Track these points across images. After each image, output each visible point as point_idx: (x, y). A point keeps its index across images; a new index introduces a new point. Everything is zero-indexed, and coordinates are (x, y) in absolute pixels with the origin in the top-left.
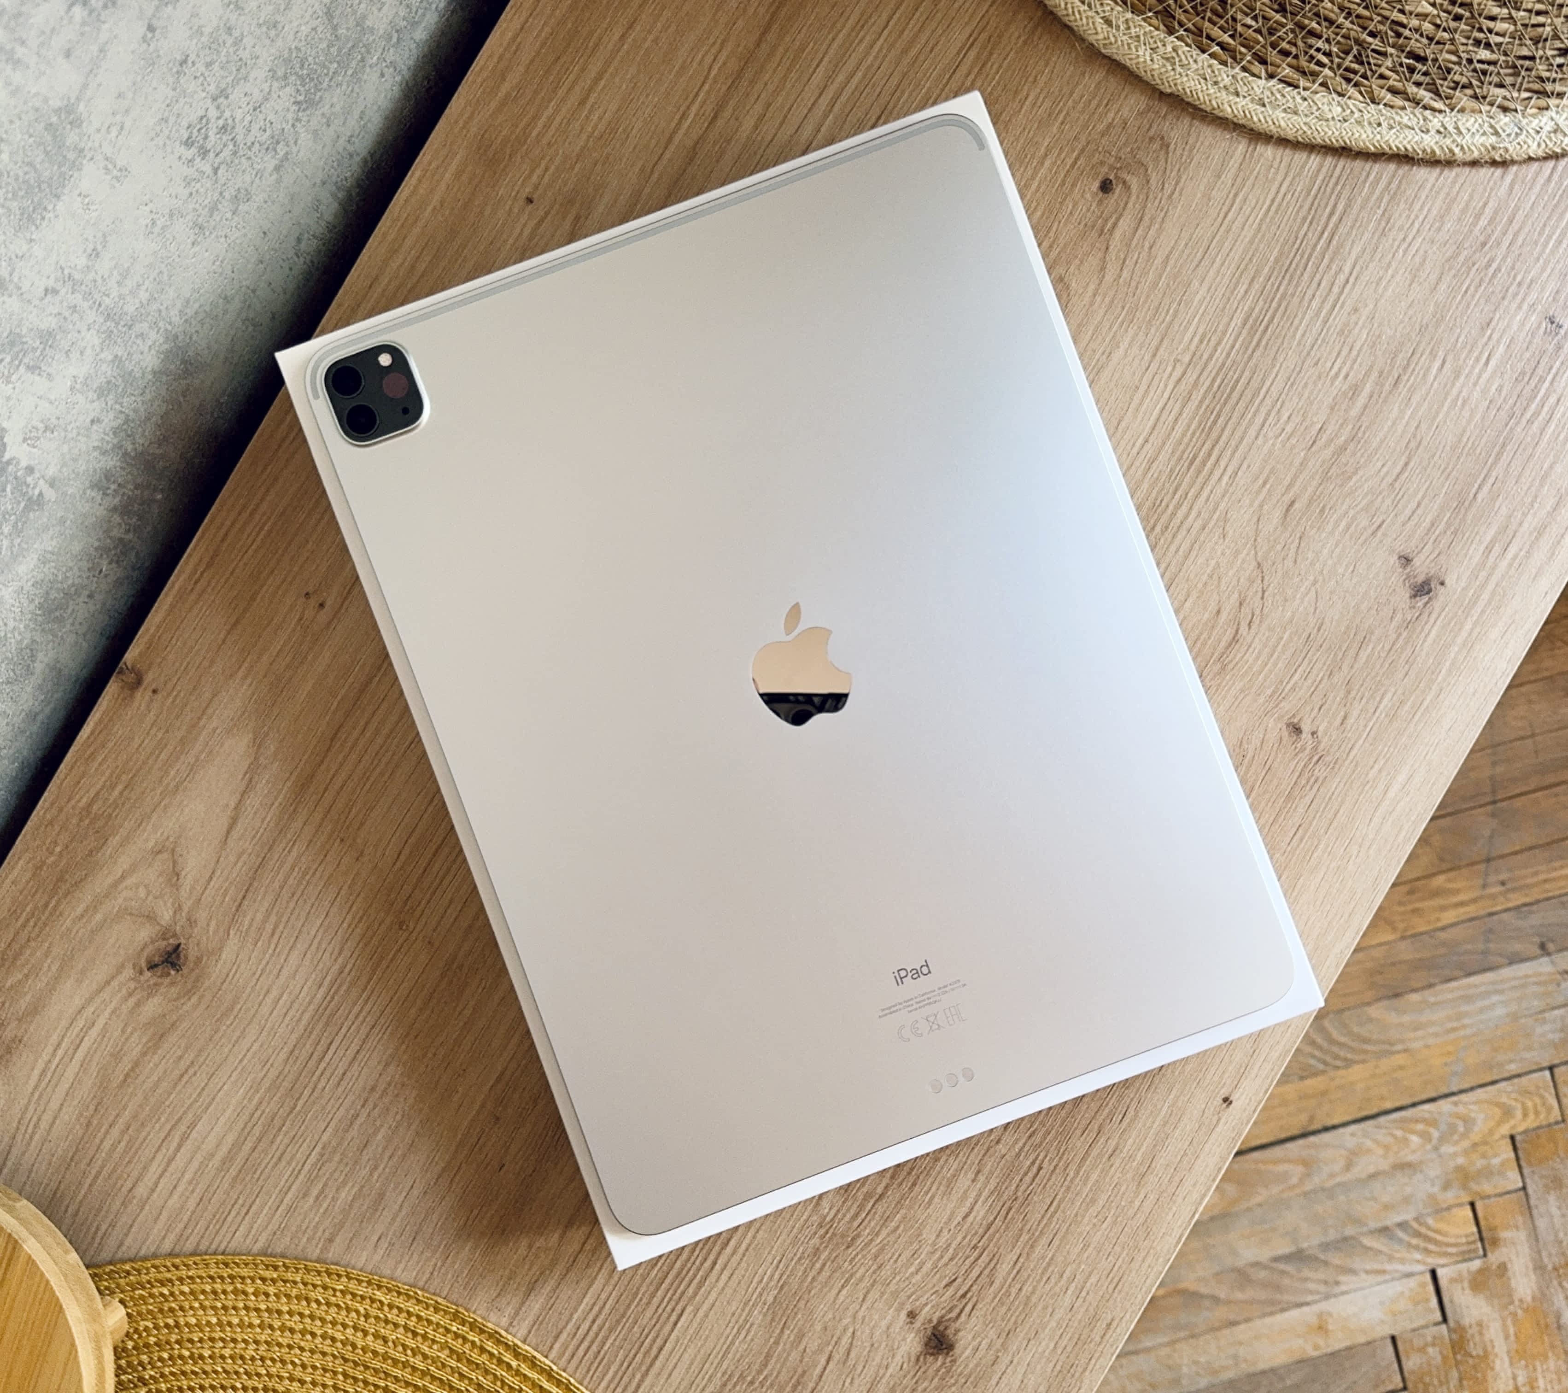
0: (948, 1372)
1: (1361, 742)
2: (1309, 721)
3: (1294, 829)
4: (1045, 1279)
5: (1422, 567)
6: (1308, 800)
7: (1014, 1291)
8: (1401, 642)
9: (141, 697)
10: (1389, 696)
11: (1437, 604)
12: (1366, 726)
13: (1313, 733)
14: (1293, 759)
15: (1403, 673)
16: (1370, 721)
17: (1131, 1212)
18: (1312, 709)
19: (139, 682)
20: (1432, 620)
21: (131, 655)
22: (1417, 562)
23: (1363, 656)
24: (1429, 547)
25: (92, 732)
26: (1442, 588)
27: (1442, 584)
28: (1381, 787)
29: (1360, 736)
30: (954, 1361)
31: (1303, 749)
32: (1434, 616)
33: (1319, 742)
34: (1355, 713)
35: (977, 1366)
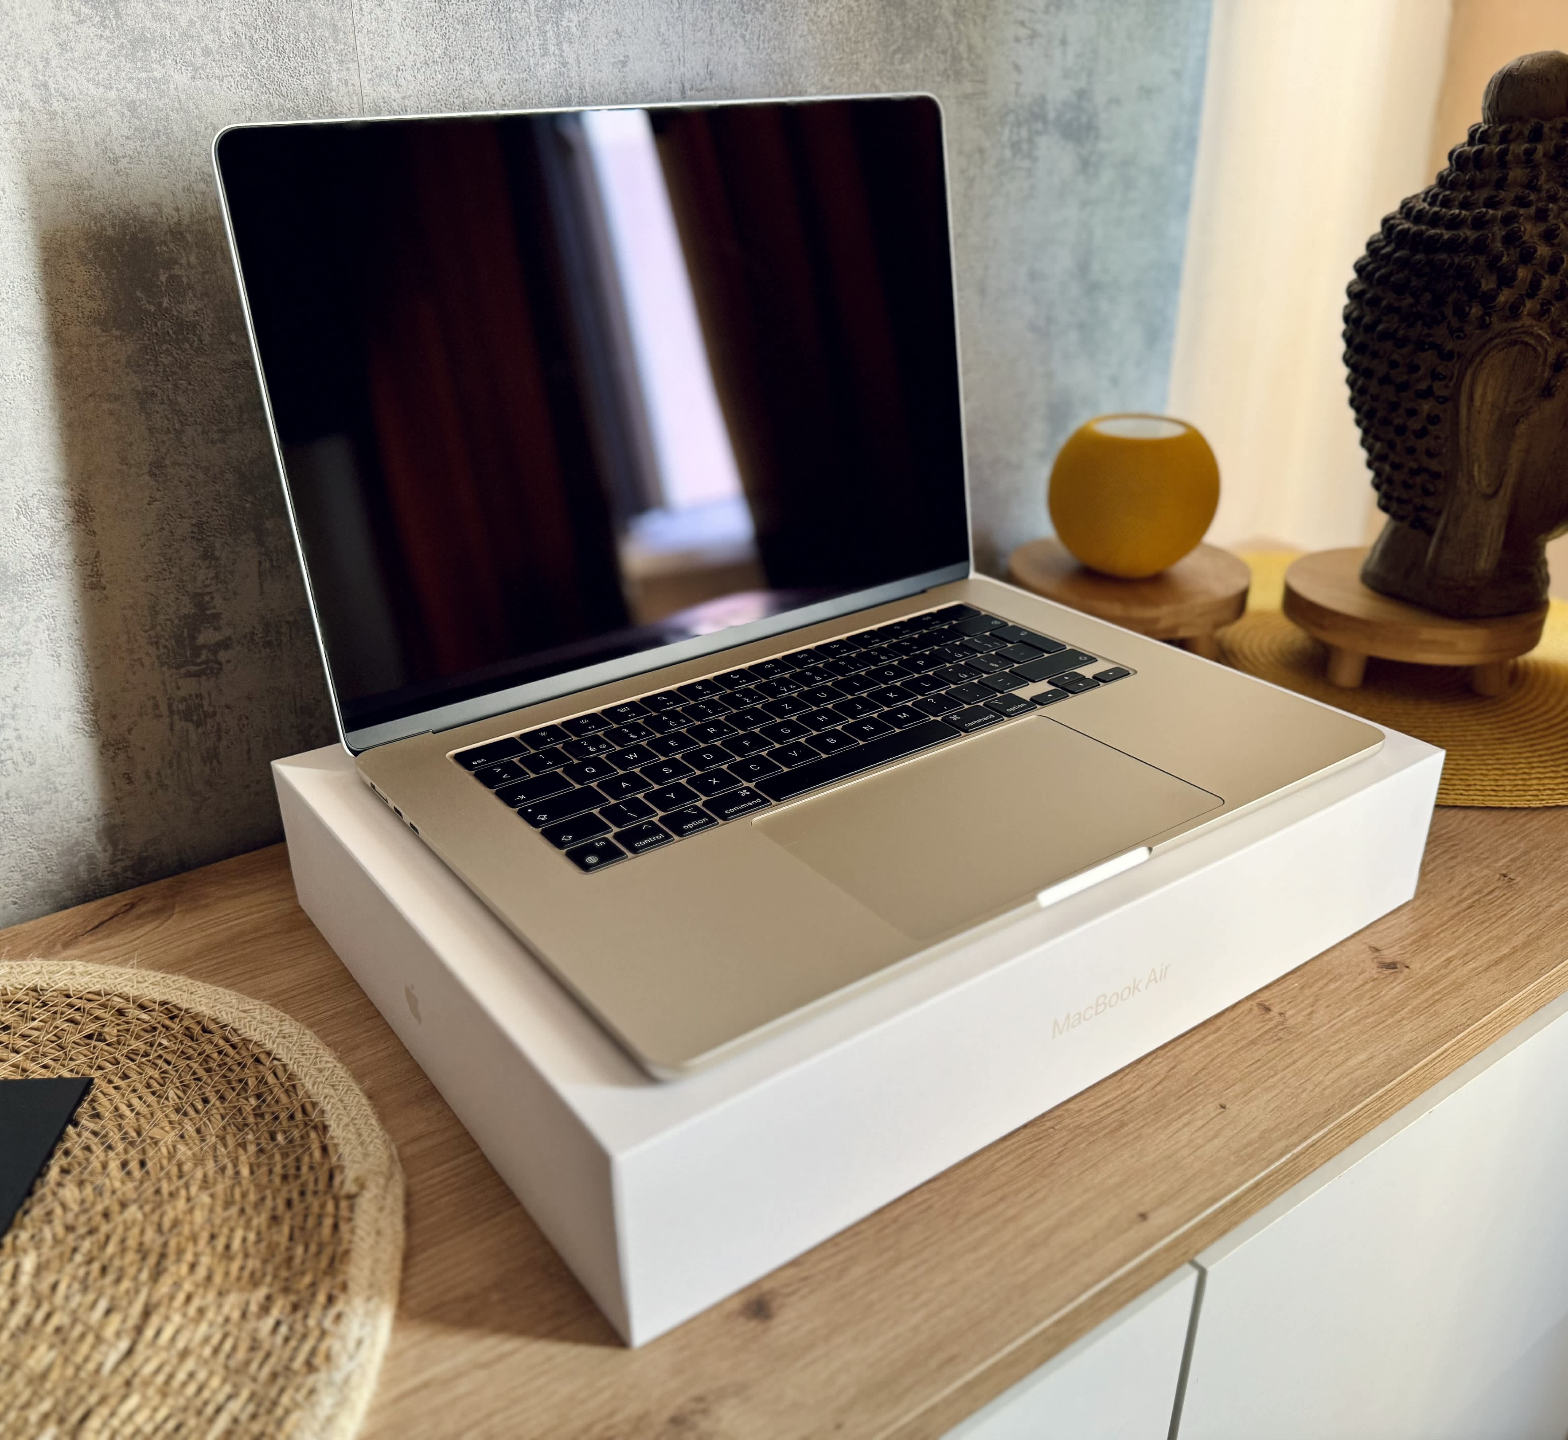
0: (755, 1337)
1: (1325, 1028)
2: (1279, 1007)
3: (1253, 1061)
4: (897, 1294)
5: (1389, 955)
6: (1269, 1048)
7: (859, 1292)
8: (1368, 987)
10: (1353, 1011)
11: (1402, 977)
12: (1330, 1021)
13: (1281, 1014)
14: (1260, 1022)
15: (1368, 1002)
16: (1334, 1019)
18: (1282, 1001)
20: (1396, 982)
22: (1385, 952)
23: (1332, 986)
26: (1407, 970)
27: (1407, 967)
28: (1341, 1058)
29: (1324, 1025)
30: (766, 1329)
31: (1271, 1020)
32: (1399, 981)
33: (1286, 1020)
34: (1321, 1012)
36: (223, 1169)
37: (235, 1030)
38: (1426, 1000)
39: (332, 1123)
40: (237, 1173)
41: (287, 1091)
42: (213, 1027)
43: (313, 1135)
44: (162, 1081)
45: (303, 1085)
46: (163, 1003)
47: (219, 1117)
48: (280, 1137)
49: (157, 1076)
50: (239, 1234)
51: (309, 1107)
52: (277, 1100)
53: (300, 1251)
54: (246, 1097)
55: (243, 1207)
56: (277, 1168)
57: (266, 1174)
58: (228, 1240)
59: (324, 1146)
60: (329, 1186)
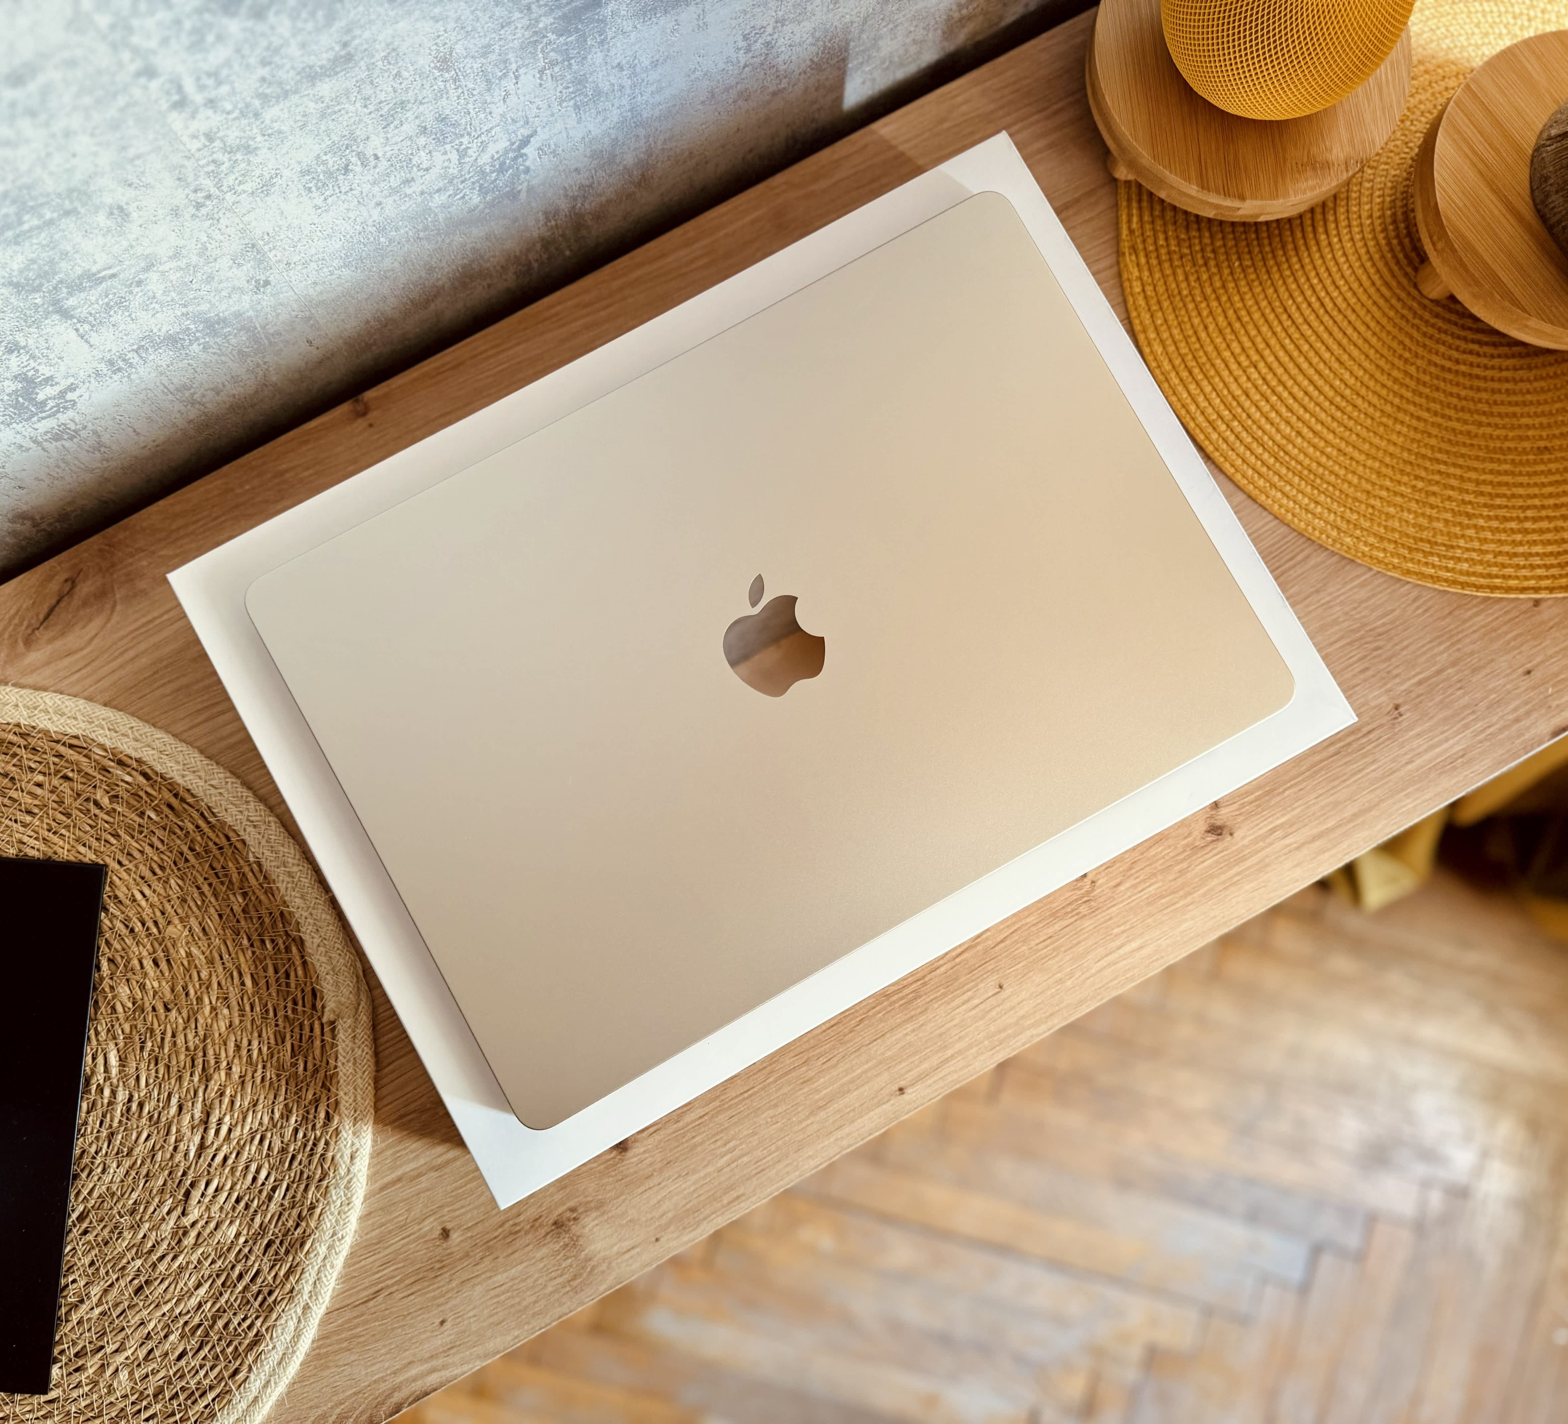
0: (613, 1165)
1: (1122, 904)
3: (1046, 938)
4: (714, 1139)
5: (1223, 816)
6: (1066, 924)
7: (689, 1135)
8: (1183, 856)
9: (361, 423)
10: (1157, 885)
11: (1220, 846)
12: (1131, 896)
13: (1093, 882)
14: (1071, 891)
15: (1174, 876)
16: (1136, 894)
17: (796, 1128)
19: (364, 414)
20: (1211, 854)
21: (370, 395)
22: (1222, 812)
24: (1236, 806)
25: (316, 427)
26: (1230, 837)
27: (1231, 834)
28: (1118, 943)
30: (622, 1160)
31: (1081, 889)
32: (1215, 851)
33: (1093, 890)
34: (1128, 885)
35: (636, 1172)
36: (232, 976)
37: (209, 808)
38: (1224, 882)
39: (307, 939)
40: (243, 983)
41: (266, 892)
42: (189, 799)
43: (295, 949)
44: (161, 864)
45: (278, 887)
47: (217, 917)
48: (269, 945)
49: (155, 858)
50: (255, 1043)
51: (286, 914)
52: (260, 902)
53: (301, 1068)
54: (234, 894)
55: (253, 1020)
56: (272, 981)
57: (265, 988)
58: (249, 1051)
59: (305, 964)
60: (314, 1007)
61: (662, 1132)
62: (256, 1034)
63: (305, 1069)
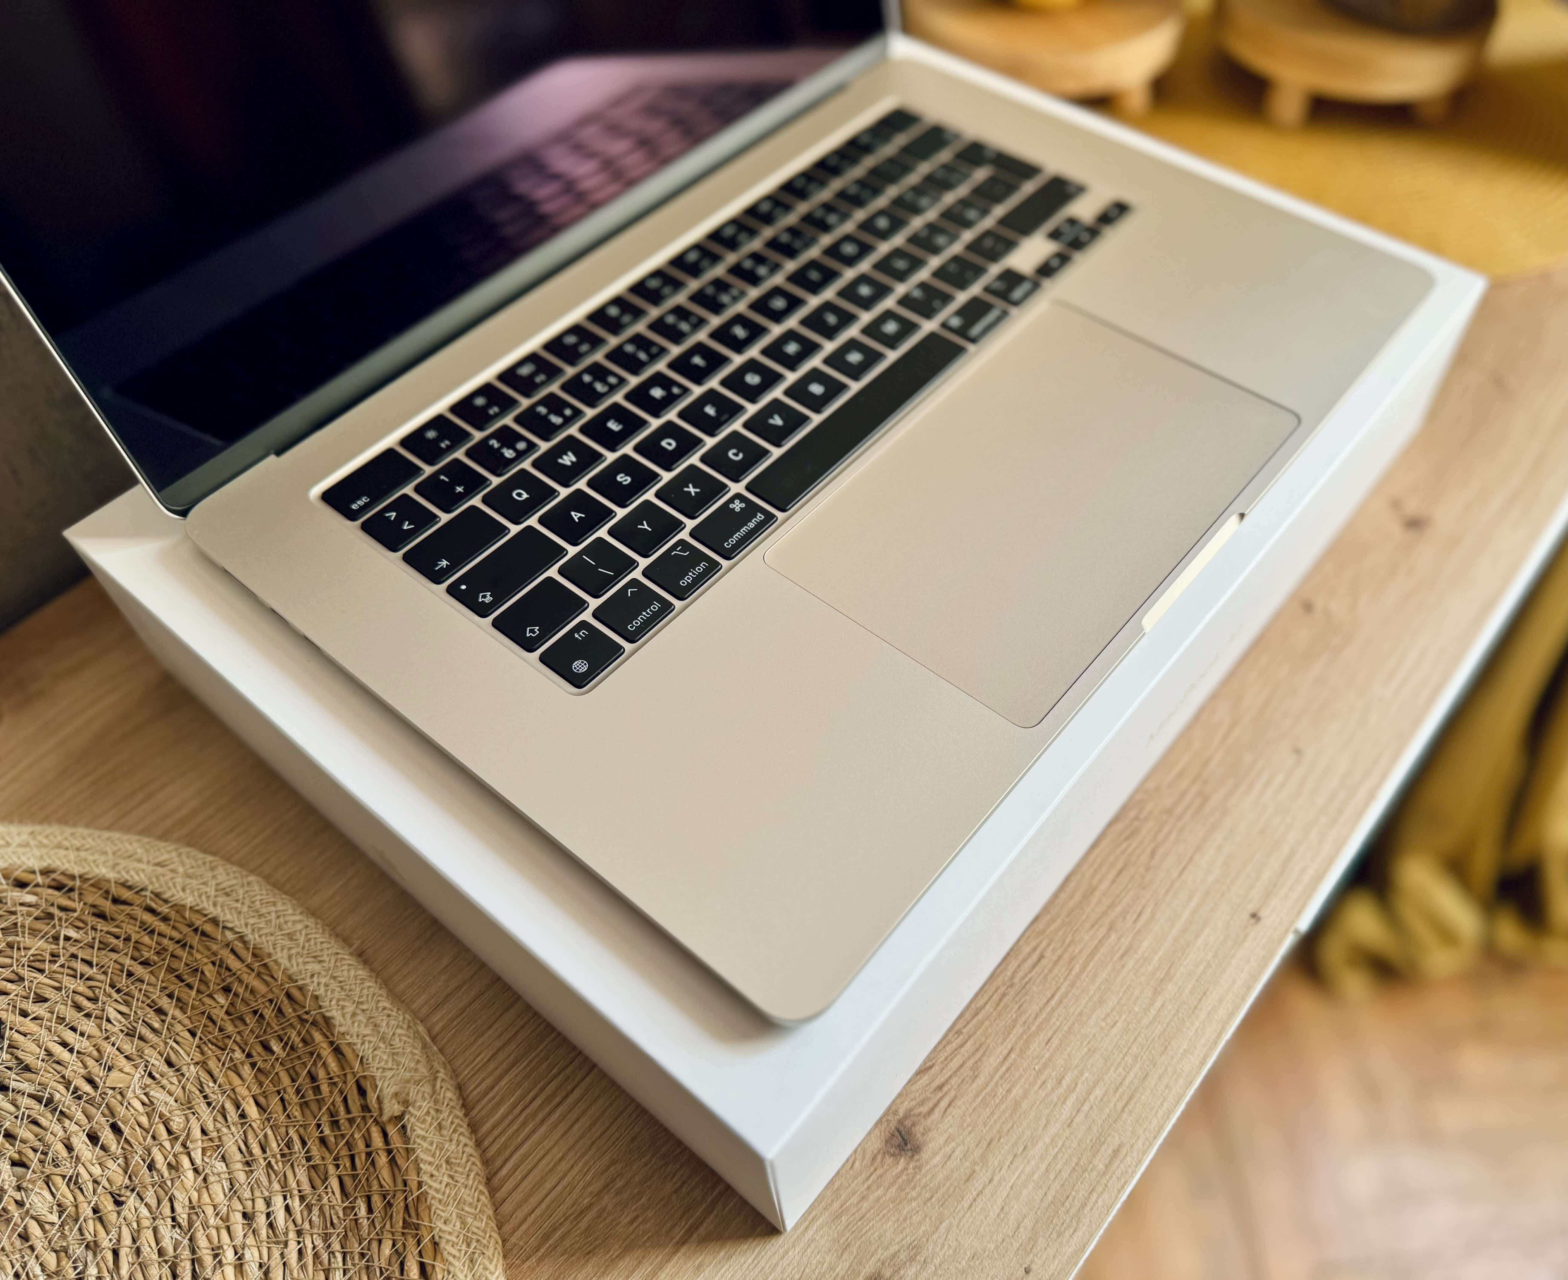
4: (1039, 1082)
5: (1410, 510)
7: (1001, 1091)
11: (1429, 537)
13: (1325, 612)
22: (1406, 505)
26: (1432, 525)
27: (1431, 521)
30: (920, 1168)
32: (1428, 545)
33: (1331, 618)
35: (947, 1178)
36: (223, 1113)
37: (157, 895)
39: (335, 1013)
40: (243, 1116)
41: (259, 975)
42: (126, 895)
43: (318, 1037)
44: (90, 994)
45: (275, 961)
46: (45, 872)
47: (187, 1035)
48: (276, 1047)
49: (81, 989)
50: (278, 1202)
51: (296, 993)
52: (252, 992)
53: (363, 1211)
54: (210, 996)
55: (269, 1165)
56: (291, 1096)
57: (279, 1108)
58: (268, 1215)
59: (337, 1051)
60: (366, 1108)
61: (959, 1103)
62: (276, 1187)
63: (370, 1210)
